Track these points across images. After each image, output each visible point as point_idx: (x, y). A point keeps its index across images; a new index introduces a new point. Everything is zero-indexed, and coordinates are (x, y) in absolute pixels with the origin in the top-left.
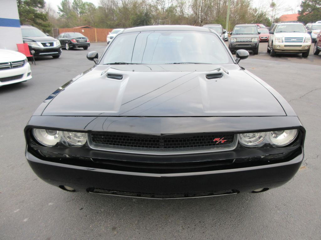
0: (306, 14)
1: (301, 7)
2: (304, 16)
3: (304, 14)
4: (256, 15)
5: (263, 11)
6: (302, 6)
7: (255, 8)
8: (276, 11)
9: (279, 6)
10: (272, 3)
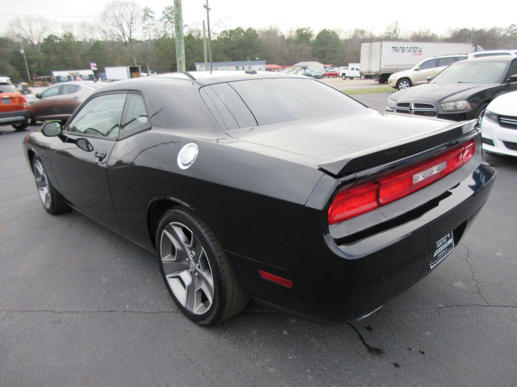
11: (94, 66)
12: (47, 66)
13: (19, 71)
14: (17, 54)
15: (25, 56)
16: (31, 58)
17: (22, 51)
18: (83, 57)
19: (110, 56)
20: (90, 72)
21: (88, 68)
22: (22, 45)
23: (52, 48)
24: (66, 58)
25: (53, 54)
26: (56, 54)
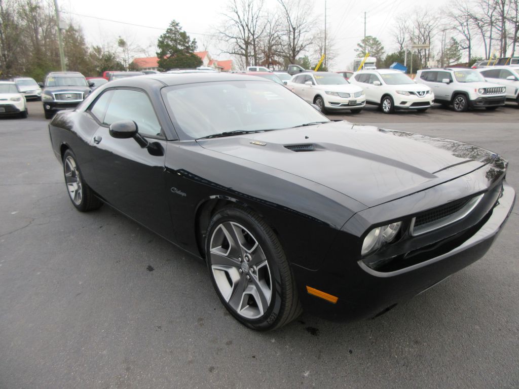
0: (168, 58)
1: (159, 48)
2: (165, 60)
3: (165, 58)
4: (101, 57)
5: (110, 51)
6: (159, 46)
7: (97, 47)
8: (129, 52)
9: (130, 45)
10: (120, 40)
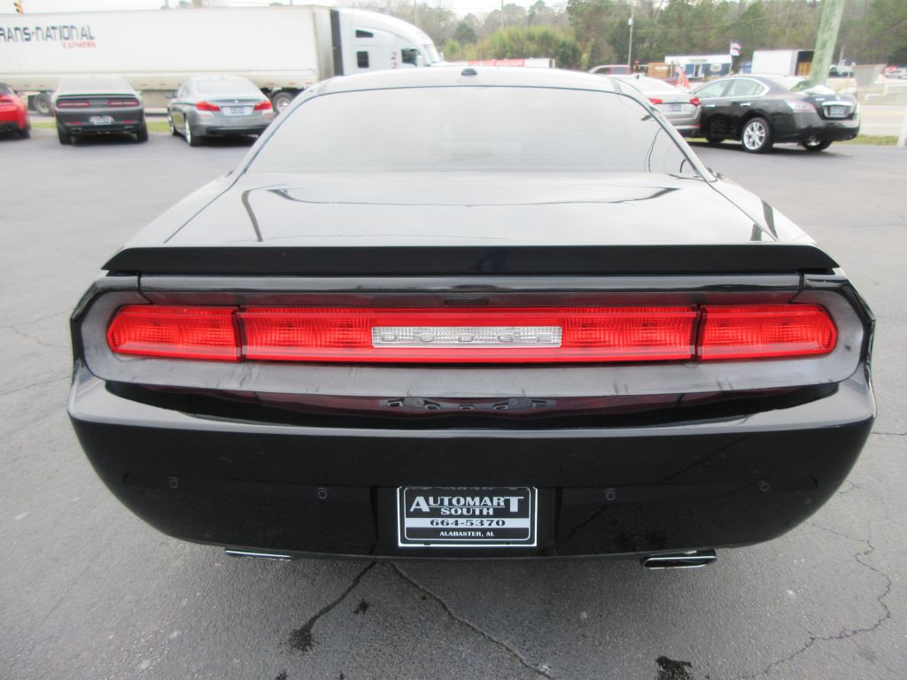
11: (735, 49)
12: (660, 48)
13: (617, 55)
14: (624, 25)
15: (631, 30)
16: (641, 32)
17: (630, 22)
18: (724, 31)
19: (773, 29)
20: (726, 59)
21: (725, 50)
22: (632, 11)
23: (676, 16)
24: (693, 33)
25: (675, 26)
26: (680, 25)
